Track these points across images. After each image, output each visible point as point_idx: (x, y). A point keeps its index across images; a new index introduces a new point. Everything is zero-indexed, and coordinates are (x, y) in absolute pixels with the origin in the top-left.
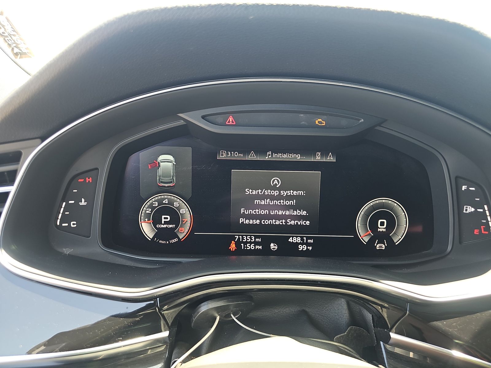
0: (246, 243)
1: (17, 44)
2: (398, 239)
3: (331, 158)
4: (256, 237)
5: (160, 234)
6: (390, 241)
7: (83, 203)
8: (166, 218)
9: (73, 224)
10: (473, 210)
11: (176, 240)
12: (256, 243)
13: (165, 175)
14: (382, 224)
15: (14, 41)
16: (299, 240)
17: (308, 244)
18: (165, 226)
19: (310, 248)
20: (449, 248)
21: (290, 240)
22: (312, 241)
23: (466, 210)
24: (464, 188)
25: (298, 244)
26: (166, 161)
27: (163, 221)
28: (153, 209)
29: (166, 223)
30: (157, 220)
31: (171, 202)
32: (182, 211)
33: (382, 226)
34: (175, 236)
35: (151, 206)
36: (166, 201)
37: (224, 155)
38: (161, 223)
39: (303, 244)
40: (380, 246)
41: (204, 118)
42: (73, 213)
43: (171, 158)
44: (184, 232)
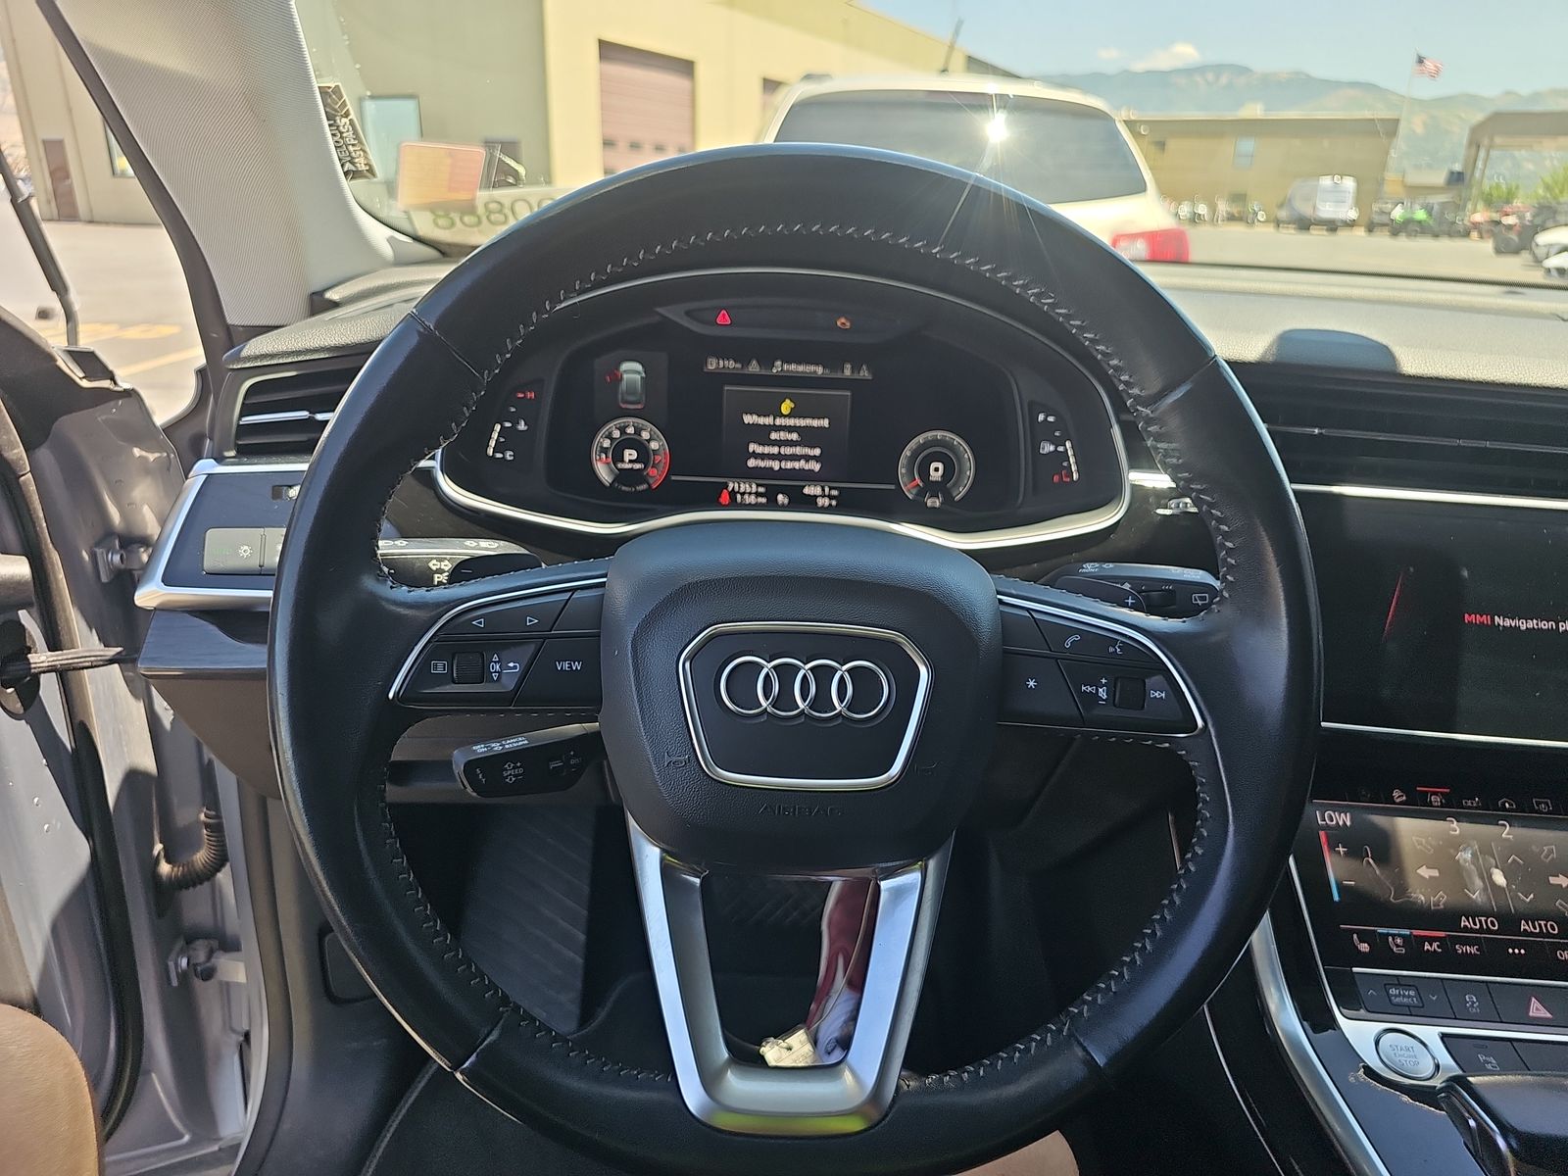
0: (743, 494)
1: (353, 158)
2: (960, 493)
3: (865, 373)
4: (758, 485)
5: (623, 476)
6: (948, 498)
7: (522, 426)
8: (630, 454)
9: (509, 455)
10: (1052, 448)
11: (644, 487)
12: (758, 494)
13: (631, 390)
14: (937, 470)
15: (350, 153)
16: (818, 491)
17: (831, 497)
18: (630, 466)
19: (834, 503)
20: (1020, 501)
21: (806, 491)
22: (835, 493)
23: (1044, 448)
24: (1041, 417)
25: (816, 497)
26: (632, 371)
27: (627, 458)
28: (612, 439)
29: (630, 461)
30: (618, 457)
31: (638, 431)
32: (654, 445)
33: (937, 471)
34: (644, 480)
35: (609, 436)
36: (630, 430)
37: (712, 365)
38: (623, 461)
39: (823, 496)
40: (933, 502)
41: (688, 313)
42: (509, 439)
43: (638, 367)
44: (656, 475)
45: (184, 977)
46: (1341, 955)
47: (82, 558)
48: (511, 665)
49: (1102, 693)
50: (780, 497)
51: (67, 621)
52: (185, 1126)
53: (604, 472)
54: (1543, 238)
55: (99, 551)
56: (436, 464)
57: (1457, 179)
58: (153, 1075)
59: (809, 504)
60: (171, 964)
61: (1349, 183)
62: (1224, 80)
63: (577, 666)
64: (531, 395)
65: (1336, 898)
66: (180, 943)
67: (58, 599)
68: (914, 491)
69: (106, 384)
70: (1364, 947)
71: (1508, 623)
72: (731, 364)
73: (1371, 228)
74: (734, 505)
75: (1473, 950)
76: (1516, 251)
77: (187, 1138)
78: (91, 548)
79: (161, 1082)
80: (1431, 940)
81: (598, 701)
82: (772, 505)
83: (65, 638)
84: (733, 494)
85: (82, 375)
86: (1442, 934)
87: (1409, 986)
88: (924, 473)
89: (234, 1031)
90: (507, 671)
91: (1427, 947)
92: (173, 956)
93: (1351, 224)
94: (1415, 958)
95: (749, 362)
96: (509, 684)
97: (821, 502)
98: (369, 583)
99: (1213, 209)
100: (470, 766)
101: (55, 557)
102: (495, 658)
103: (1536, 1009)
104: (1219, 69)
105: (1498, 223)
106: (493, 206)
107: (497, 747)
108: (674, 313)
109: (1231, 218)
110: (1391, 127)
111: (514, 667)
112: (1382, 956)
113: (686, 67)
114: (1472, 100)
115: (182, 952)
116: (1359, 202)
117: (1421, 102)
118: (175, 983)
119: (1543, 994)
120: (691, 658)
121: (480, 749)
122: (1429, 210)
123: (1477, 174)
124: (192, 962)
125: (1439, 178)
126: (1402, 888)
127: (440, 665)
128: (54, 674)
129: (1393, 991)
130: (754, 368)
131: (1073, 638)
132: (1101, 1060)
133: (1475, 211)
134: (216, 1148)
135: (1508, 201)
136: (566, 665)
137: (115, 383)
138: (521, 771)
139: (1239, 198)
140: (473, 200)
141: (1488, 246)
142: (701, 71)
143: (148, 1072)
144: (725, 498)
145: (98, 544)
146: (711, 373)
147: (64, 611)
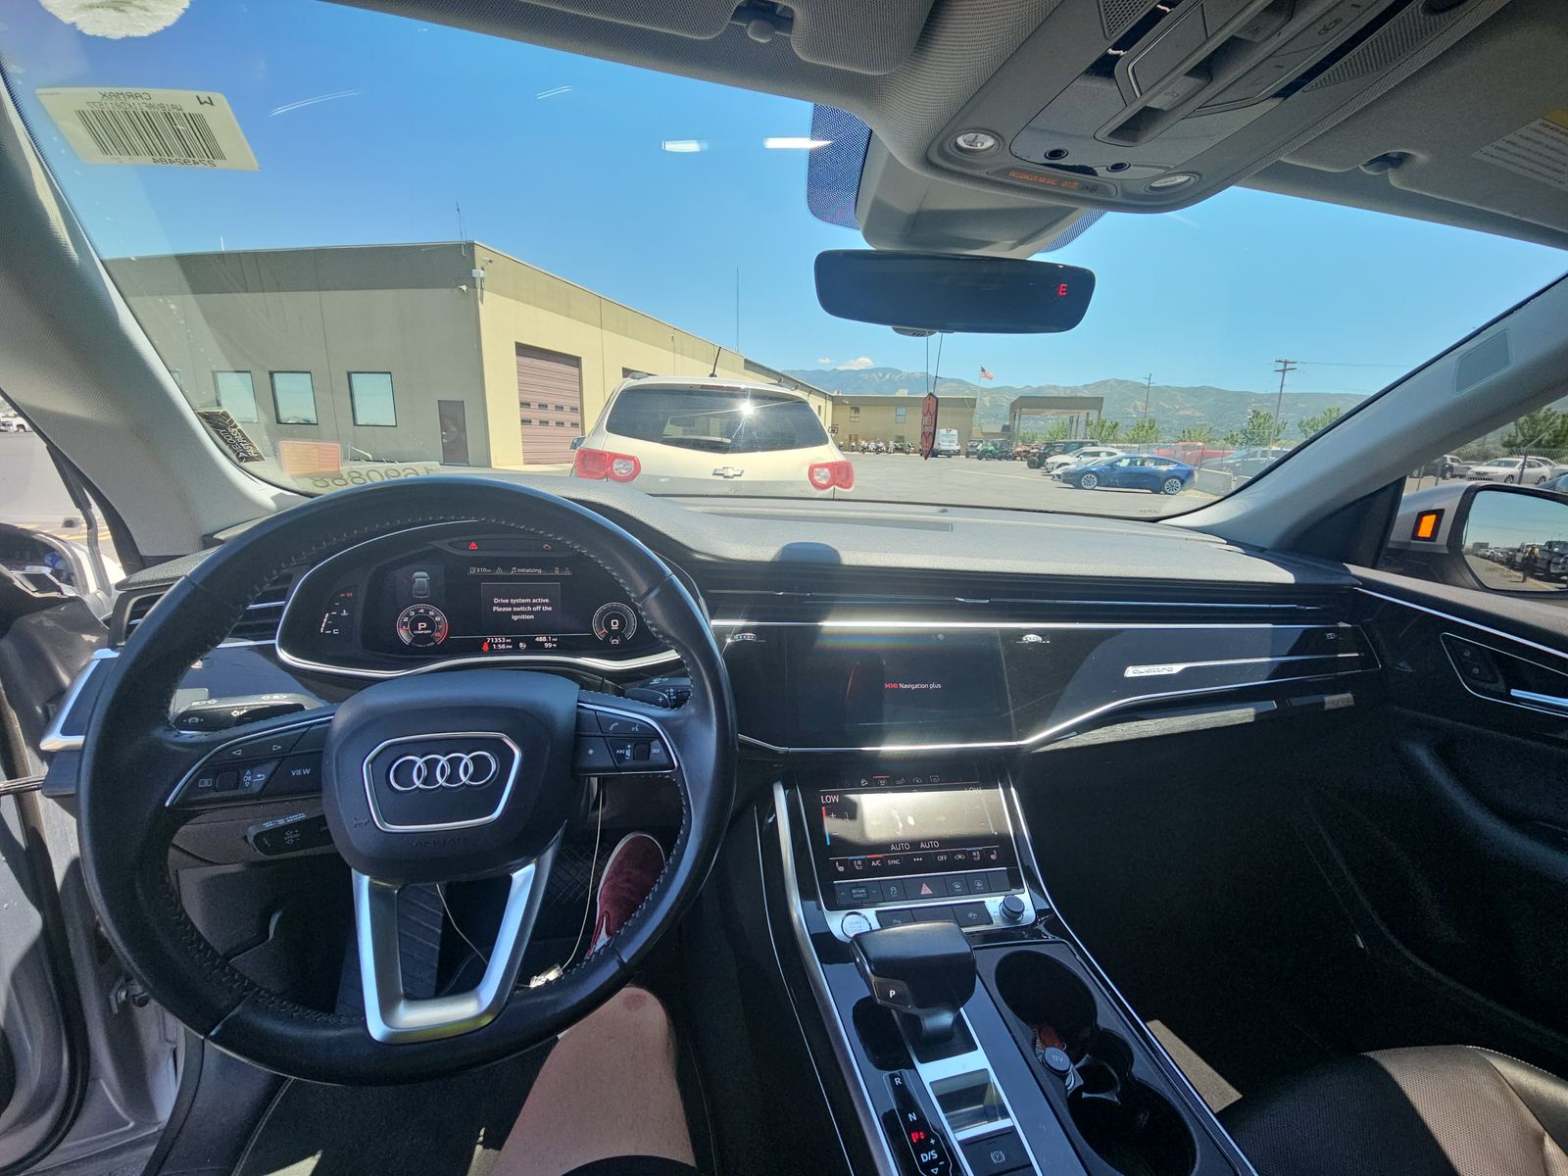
0: (497, 644)
2: (630, 635)
3: (567, 573)
4: (506, 638)
5: (417, 638)
6: (623, 638)
7: (345, 613)
8: (422, 625)
9: (335, 632)
11: (432, 643)
12: (507, 644)
13: (421, 588)
14: (615, 623)
15: (242, 447)
16: (544, 639)
17: (553, 642)
18: (421, 632)
19: (555, 645)
21: (537, 639)
22: (558, 640)
25: (543, 643)
26: (421, 577)
27: (420, 627)
28: (410, 617)
29: (422, 629)
30: (414, 627)
31: (427, 611)
32: (438, 619)
33: (615, 625)
34: (432, 640)
35: (408, 615)
36: (422, 611)
37: (473, 571)
38: (418, 629)
39: (548, 642)
40: (615, 641)
41: (450, 544)
42: (335, 622)
43: (424, 574)
44: (440, 637)
45: (125, 1006)
46: (828, 874)
47: (36, 711)
48: (259, 776)
49: (628, 753)
50: (522, 645)
51: (22, 757)
52: (130, 1116)
53: (404, 635)
54: (1049, 460)
55: (50, 706)
56: (276, 642)
57: (1006, 428)
58: (102, 1082)
59: (539, 648)
60: (112, 997)
61: (955, 432)
62: (887, 377)
63: (307, 771)
64: (349, 595)
65: (828, 844)
66: (122, 980)
67: (14, 742)
68: (603, 636)
69: (54, 594)
70: (841, 869)
71: (906, 686)
72: (485, 570)
73: (968, 455)
74: (492, 652)
75: (896, 862)
76: (1038, 468)
77: (132, 1124)
78: (43, 704)
79: (108, 1085)
80: (875, 860)
81: (320, 790)
82: (516, 650)
83: (20, 770)
84: (491, 644)
85: (35, 589)
86: (881, 856)
87: (862, 887)
88: (608, 626)
89: (168, 1041)
90: (256, 779)
91: (873, 863)
92: (114, 991)
93: (958, 453)
94: (869, 871)
95: (496, 569)
96: (257, 788)
97: (546, 645)
98: (159, 733)
99: (887, 445)
100: (256, 837)
101: (13, 714)
102: (249, 772)
103: (926, 890)
104: (885, 370)
105: (1028, 452)
106: (353, 474)
107: (281, 822)
108: (441, 544)
109: (897, 449)
110: (972, 403)
111: (261, 777)
112: (851, 873)
113: (575, 361)
114: (1011, 390)
115: (121, 988)
116: (960, 442)
117: (987, 390)
118: (116, 1011)
119: (928, 881)
120: (372, 762)
121: (268, 825)
122: (994, 445)
123: (1016, 427)
124: (131, 994)
125: (998, 429)
126: (862, 832)
127: (206, 781)
128: (11, 796)
129: (854, 891)
130: (499, 572)
131: (615, 725)
132: (626, 961)
133: (1017, 446)
134: (156, 1129)
135: (1033, 441)
136: (299, 772)
137: (62, 594)
138: (297, 835)
139: (900, 439)
140: (339, 471)
141: (1025, 464)
142: (584, 362)
143: (96, 1079)
144: (485, 648)
145: (49, 701)
146: (472, 576)
147: (19, 750)
